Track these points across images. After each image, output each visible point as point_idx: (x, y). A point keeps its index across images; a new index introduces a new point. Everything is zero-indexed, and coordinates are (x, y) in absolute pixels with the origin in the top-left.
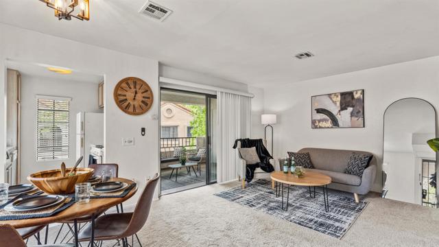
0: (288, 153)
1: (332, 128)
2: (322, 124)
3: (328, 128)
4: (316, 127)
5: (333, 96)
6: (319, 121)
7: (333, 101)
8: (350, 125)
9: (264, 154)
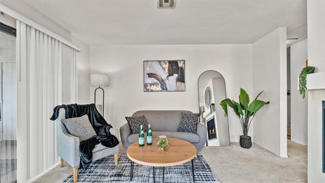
0: (126, 118)
1: (161, 91)
2: (154, 88)
3: (158, 91)
4: (148, 91)
5: (162, 63)
6: (151, 85)
7: (162, 68)
8: (175, 89)
9: (99, 123)
